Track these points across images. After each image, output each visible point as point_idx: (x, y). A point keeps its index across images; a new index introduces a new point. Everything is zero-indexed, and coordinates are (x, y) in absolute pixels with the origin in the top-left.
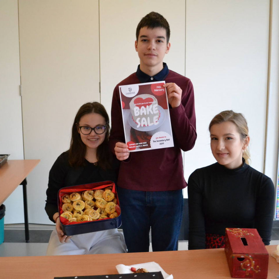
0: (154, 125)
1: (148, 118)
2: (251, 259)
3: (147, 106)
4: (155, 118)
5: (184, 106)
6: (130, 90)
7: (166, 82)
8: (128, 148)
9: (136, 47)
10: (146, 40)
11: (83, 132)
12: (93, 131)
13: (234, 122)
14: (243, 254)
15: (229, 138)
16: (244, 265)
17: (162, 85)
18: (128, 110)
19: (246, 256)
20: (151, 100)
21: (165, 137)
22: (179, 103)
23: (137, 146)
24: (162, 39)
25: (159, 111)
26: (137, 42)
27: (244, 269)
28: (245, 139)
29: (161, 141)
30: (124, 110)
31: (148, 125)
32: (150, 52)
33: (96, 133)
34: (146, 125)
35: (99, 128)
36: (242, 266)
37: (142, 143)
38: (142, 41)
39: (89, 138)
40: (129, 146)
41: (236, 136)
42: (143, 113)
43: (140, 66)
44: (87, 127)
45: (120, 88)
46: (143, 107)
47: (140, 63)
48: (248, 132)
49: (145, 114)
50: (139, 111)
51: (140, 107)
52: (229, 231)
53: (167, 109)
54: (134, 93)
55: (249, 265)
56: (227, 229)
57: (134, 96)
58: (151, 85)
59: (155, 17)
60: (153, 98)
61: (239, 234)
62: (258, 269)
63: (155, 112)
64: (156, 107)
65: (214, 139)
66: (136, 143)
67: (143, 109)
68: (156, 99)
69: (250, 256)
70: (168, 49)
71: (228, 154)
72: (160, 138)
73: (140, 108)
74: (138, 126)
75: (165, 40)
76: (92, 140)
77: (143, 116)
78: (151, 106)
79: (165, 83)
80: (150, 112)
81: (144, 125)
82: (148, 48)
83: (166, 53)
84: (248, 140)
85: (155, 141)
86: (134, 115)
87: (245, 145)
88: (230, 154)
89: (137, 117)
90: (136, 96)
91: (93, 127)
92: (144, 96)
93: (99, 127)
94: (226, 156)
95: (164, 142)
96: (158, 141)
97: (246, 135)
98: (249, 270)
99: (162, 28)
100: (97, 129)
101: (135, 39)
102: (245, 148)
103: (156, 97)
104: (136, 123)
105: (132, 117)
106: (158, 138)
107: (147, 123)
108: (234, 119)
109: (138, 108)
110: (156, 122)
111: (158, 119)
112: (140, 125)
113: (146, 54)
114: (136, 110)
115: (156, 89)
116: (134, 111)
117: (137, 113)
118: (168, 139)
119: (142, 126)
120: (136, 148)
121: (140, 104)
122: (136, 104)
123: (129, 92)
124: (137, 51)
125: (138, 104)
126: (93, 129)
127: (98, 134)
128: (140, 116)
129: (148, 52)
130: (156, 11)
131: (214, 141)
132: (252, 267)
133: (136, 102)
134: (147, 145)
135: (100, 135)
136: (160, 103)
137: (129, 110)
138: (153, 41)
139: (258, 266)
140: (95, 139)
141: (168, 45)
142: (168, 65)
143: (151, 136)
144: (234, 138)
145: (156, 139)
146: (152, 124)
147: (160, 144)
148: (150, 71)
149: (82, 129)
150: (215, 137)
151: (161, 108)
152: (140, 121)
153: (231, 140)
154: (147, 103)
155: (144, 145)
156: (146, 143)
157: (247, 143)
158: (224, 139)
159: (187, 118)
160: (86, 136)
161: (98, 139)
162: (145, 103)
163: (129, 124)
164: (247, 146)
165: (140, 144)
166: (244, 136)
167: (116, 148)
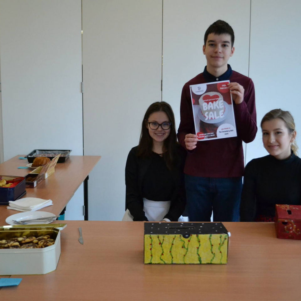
0: (220, 118)
1: (215, 112)
2: (293, 223)
3: (214, 102)
4: (221, 112)
5: (247, 103)
6: (199, 88)
7: (231, 82)
8: (198, 138)
9: (204, 50)
10: (213, 44)
11: (151, 127)
12: (160, 127)
13: (282, 119)
14: (287, 219)
15: (278, 133)
16: (287, 228)
17: (226, 83)
18: (197, 105)
19: (289, 221)
20: (217, 97)
21: (230, 128)
22: (242, 100)
23: (205, 136)
24: (227, 44)
25: (224, 106)
26: (205, 46)
27: (287, 231)
28: (292, 133)
29: (225, 131)
30: (194, 105)
31: (215, 118)
32: (217, 55)
33: (162, 128)
34: (213, 118)
35: (165, 125)
36: (286, 229)
37: (209, 134)
38: (210, 45)
39: (156, 133)
40: (198, 136)
41: (285, 130)
42: (211, 108)
43: (207, 67)
44: (155, 123)
45: (191, 87)
46: (210, 103)
47: (207, 64)
48: (295, 126)
49: (212, 109)
50: (207, 106)
51: (208, 102)
52: (278, 206)
53: (231, 104)
54: (203, 91)
55: (291, 228)
56: (277, 205)
57: (202, 94)
58: (217, 84)
59: (221, 24)
60: (219, 95)
61: (286, 208)
62: (299, 232)
63: (221, 107)
64: (221, 103)
65: (266, 134)
66: (204, 133)
67: (210, 104)
68: (222, 96)
69: (292, 221)
70: (232, 52)
71: (278, 146)
72: (225, 129)
73: (208, 104)
74: (206, 119)
75: (230, 45)
76: (159, 134)
77: (211, 110)
78: (217, 102)
79: (229, 82)
80: (216, 107)
81: (212, 118)
82: (215, 51)
83: (230, 56)
84: (294, 134)
85: (221, 132)
86: (203, 110)
87: (292, 138)
88: (280, 145)
89: (206, 111)
90: (204, 93)
91: (160, 124)
92: (212, 94)
93: (165, 123)
94: (276, 148)
95: (228, 132)
96: (223, 132)
97: (293, 130)
98: (291, 232)
99: (228, 34)
100: (163, 125)
101: (203, 44)
102: (292, 141)
103: (222, 94)
104: (204, 116)
105: (201, 112)
106: (223, 129)
107: (214, 117)
108: (283, 116)
109: (206, 104)
110: (222, 115)
111: (223, 113)
112: (208, 118)
113: (213, 56)
114: (204, 106)
115: (222, 87)
116: (202, 107)
117: (205, 108)
118: (232, 130)
119: (210, 119)
120: (205, 138)
121: (208, 100)
122: (204, 101)
123: (198, 90)
124: (204, 54)
125: (206, 100)
126: (160, 125)
127: (165, 130)
128: (207, 110)
129: (214, 55)
130: (222, 19)
131: (266, 135)
132: (294, 230)
133: (204, 98)
134: (214, 135)
135: (166, 131)
136: (225, 100)
137: (199, 105)
138: (220, 45)
139: (298, 229)
140: (161, 133)
141: (233, 49)
142: (231, 66)
143: (217, 127)
144: (283, 132)
145: (221, 130)
146: (218, 117)
147: (225, 134)
148: (216, 72)
149: (151, 125)
150: (266, 132)
151: (226, 103)
152: (208, 115)
153: (280, 134)
154: (214, 99)
155: (211, 135)
156: (213, 133)
157: (294, 136)
158: (274, 133)
159: (249, 113)
160: (154, 131)
161: (164, 134)
162: (212, 99)
163: (198, 118)
164: (294, 139)
165: (207, 134)
166: (291, 130)
167: (186, 139)
